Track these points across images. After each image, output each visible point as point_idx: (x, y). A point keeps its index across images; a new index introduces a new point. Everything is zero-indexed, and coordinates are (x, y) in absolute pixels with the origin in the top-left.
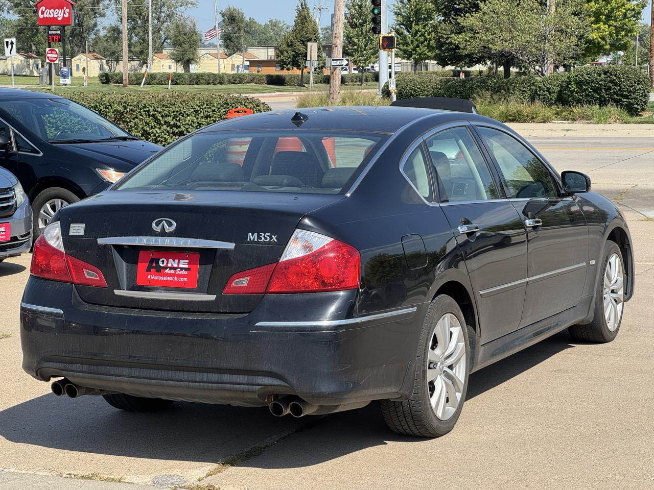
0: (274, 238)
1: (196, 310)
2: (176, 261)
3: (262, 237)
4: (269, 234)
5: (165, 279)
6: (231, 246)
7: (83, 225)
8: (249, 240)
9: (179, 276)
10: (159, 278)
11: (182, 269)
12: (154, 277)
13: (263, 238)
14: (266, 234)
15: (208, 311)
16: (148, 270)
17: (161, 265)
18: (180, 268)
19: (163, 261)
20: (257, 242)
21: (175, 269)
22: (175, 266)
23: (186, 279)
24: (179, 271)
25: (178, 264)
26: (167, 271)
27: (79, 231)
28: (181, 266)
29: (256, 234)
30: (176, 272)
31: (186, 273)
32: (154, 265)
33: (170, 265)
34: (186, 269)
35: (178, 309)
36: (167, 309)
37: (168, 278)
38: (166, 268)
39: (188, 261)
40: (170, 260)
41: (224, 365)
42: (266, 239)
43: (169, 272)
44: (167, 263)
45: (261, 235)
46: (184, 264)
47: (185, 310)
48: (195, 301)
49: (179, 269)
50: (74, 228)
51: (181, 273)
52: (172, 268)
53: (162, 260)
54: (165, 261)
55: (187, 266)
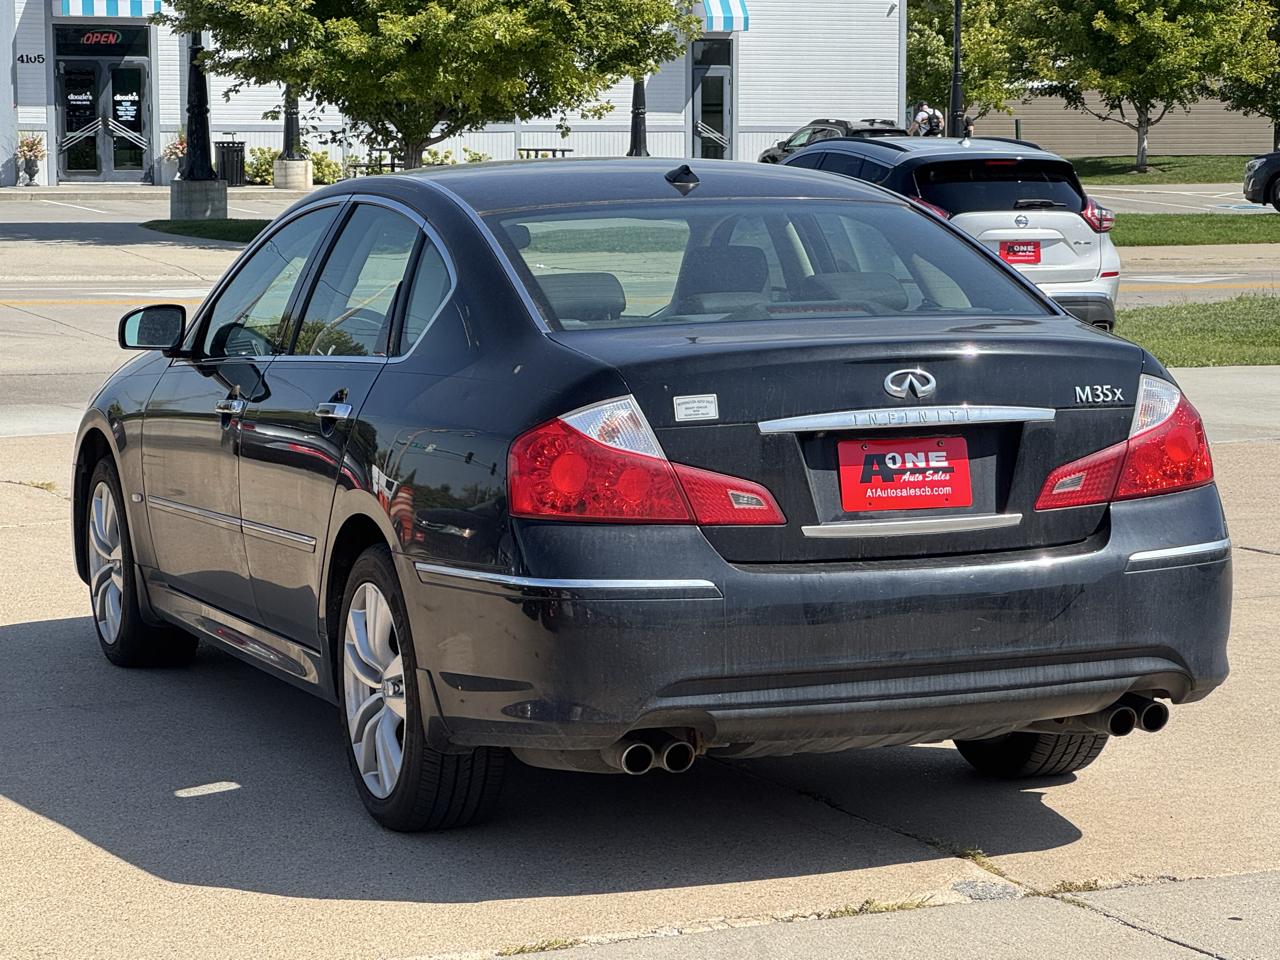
0: (1118, 393)
1: (982, 548)
2: (921, 455)
3: (1098, 392)
4: (1109, 387)
5: (904, 493)
6: (1047, 414)
7: (713, 398)
8: (1078, 400)
9: (933, 484)
10: (891, 493)
11: (936, 470)
12: (879, 492)
13: (1101, 395)
14: (1105, 387)
15: (1006, 547)
16: (866, 480)
17: (891, 466)
18: (933, 468)
19: (894, 459)
20: (1094, 405)
21: (922, 471)
22: (922, 465)
23: (948, 490)
24: (933, 475)
25: (927, 461)
26: (907, 477)
27: (702, 411)
28: (933, 464)
29: (1088, 388)
30: (925, 477)
31: (948, 478)
32: (876, 467)
33: (909, 465)
34: (944, 470)
35: (945, 551)
36: (921, 553)
37: (912, 492)
38: (902, 471)
39: (944, 454)
40: (906, 455)
41: (1082, 644)
42: (1106, 396)
43: (912, 479)
44: (904, 462)
45: (1097, 389)
46: (938, 460)
47: (959, 550)
48: (981, 531)
49: (931, 472)
50: (688, 406)
51: (936, 477)
52: (915, 471)
53: (890, 455)
54: (899, 458)
55: (945, 464)
